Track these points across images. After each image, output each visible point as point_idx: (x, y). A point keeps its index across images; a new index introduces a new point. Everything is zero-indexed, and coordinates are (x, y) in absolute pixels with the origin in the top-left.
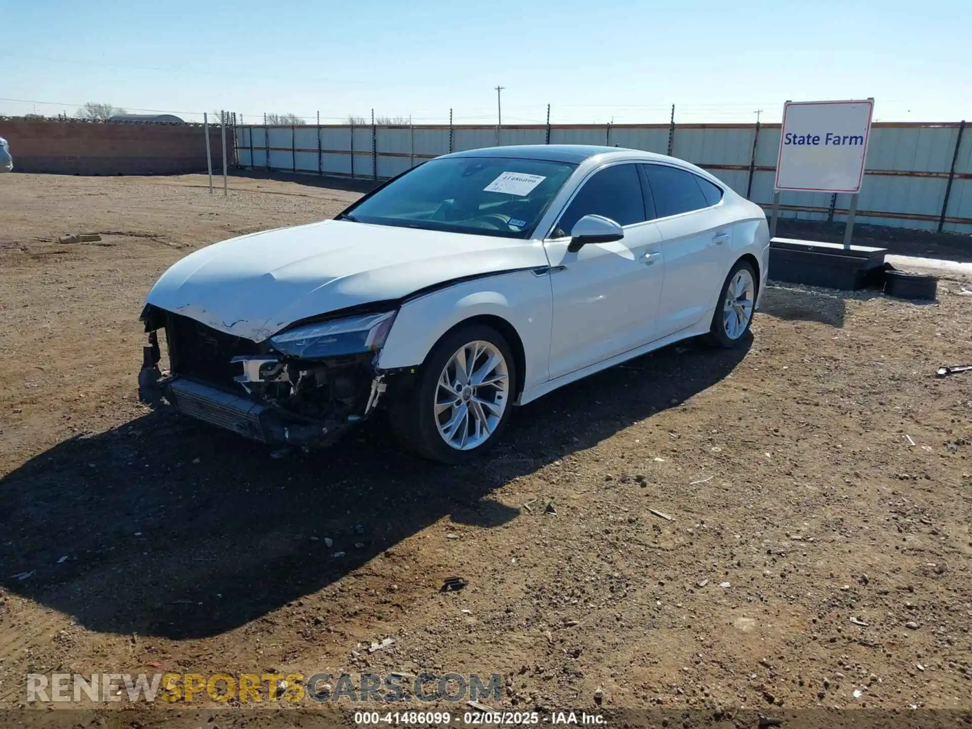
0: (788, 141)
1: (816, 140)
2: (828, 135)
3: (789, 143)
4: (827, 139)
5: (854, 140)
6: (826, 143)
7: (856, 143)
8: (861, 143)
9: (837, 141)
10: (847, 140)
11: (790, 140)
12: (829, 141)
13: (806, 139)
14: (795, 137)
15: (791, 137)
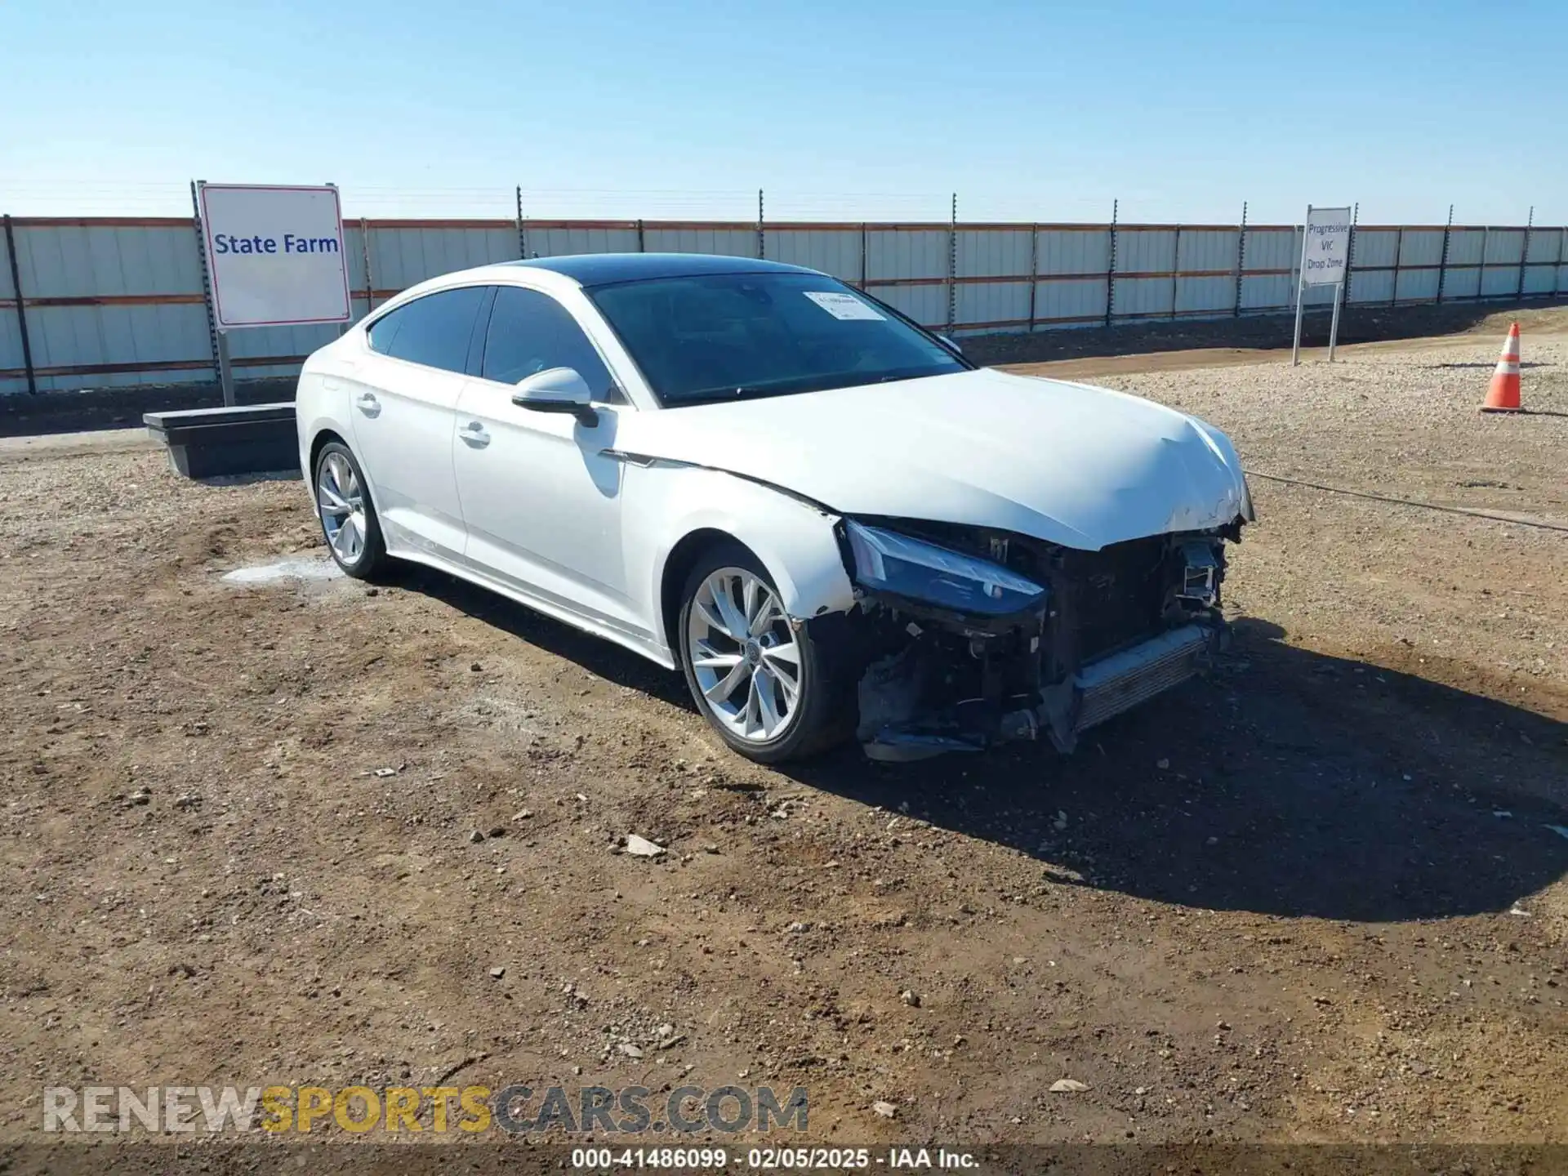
0: (222, 248)
1: (270, 245)
2: (287, 237)
3: (225, 251)
4: (288, 244)
5: (325, 244)
6: (288, 250)
7: (329, 250)
8: (336, 250)
9: (303, 247)
10: (316, 245)
11: (226, 247)
12: (290, 247)
13: (253, 245)
14: (233, 241)
15: (226, 241)
